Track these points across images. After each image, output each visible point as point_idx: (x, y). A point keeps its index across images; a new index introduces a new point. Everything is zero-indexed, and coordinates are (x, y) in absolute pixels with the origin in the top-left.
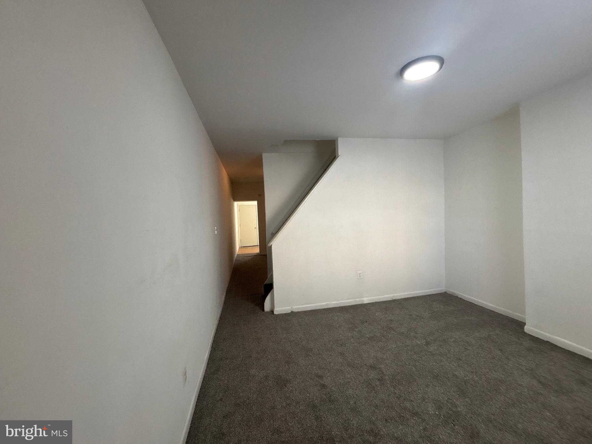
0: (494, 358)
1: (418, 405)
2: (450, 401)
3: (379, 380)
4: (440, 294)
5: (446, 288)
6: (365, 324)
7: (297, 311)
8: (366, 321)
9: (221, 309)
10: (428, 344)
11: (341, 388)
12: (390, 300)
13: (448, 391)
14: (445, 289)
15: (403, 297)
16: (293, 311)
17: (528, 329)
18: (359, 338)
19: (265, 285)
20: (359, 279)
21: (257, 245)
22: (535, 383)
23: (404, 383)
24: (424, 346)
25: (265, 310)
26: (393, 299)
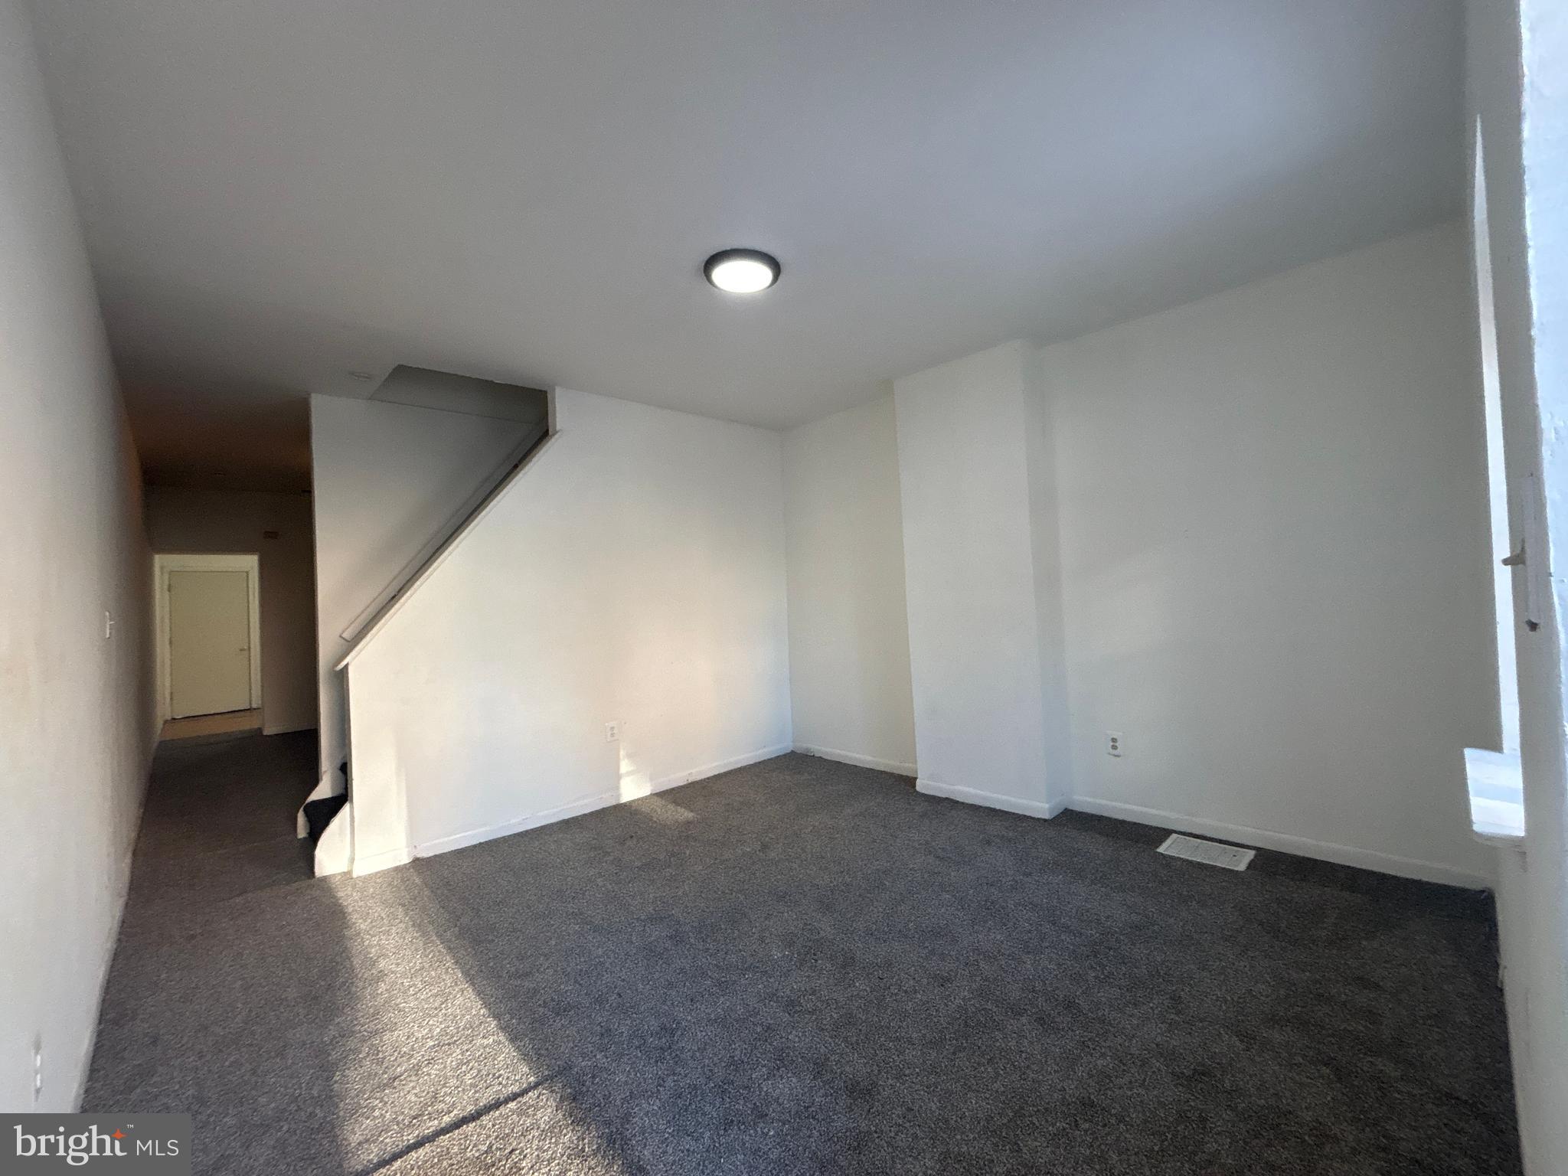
0: (874, 841)
1: (754, 953)
2: (809, 927)
3: (671, 937)
4: (785, 755)
5: (793, 742)
6: (629, 843)
7: (431, 854)
8: (632, 837)
9: (121, 902)
10: (765, 847)
11: (582, 980)
12: (682, 784)
13: (804, 914)
14: (791, 744)
15: (711, 774)
16: (418, 856)
17: (921, 786)
18: (616, 873)
19: (308, 804)
20: (609, 742)
21: (249, 707)
22: (931, 859)
23: (723, 926)
24: (758, 853)
25: (316, 874)
26: (690, 781)
